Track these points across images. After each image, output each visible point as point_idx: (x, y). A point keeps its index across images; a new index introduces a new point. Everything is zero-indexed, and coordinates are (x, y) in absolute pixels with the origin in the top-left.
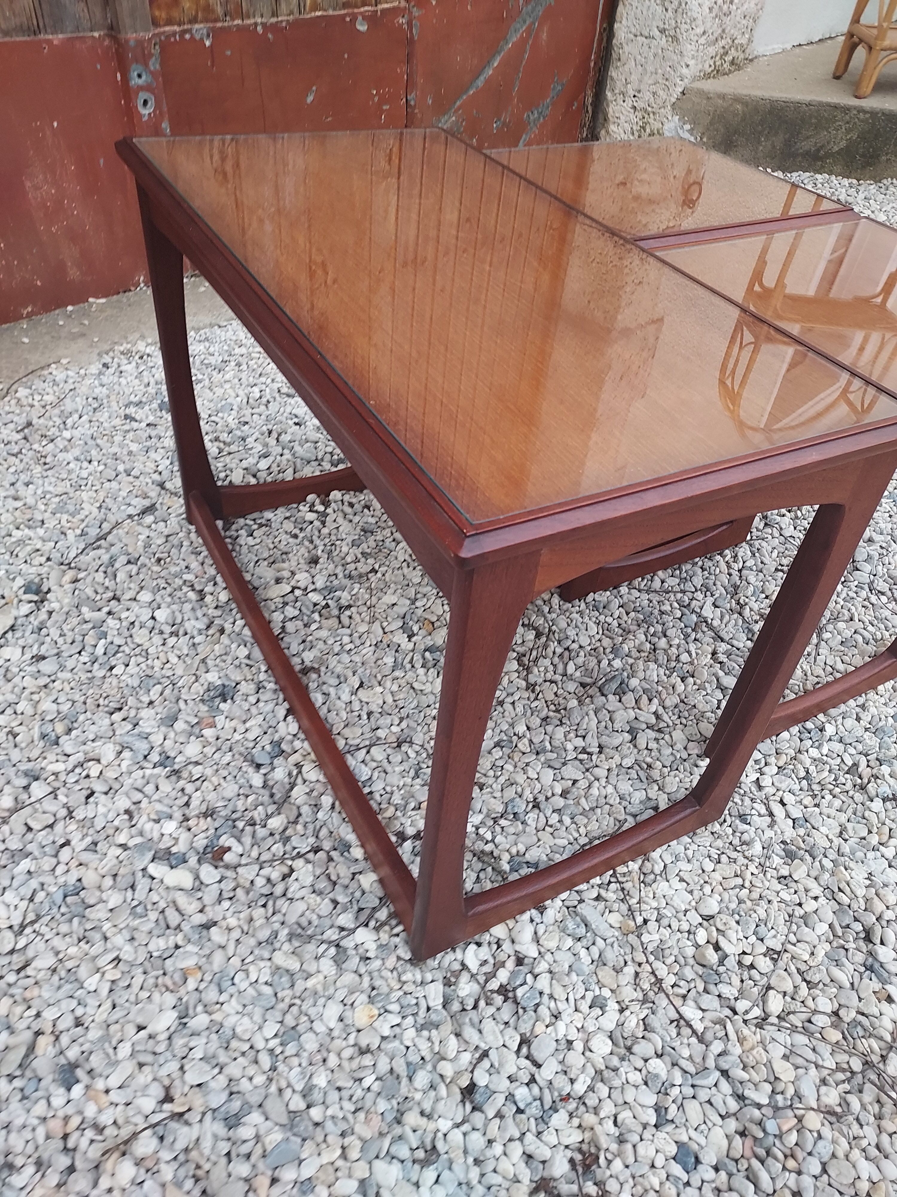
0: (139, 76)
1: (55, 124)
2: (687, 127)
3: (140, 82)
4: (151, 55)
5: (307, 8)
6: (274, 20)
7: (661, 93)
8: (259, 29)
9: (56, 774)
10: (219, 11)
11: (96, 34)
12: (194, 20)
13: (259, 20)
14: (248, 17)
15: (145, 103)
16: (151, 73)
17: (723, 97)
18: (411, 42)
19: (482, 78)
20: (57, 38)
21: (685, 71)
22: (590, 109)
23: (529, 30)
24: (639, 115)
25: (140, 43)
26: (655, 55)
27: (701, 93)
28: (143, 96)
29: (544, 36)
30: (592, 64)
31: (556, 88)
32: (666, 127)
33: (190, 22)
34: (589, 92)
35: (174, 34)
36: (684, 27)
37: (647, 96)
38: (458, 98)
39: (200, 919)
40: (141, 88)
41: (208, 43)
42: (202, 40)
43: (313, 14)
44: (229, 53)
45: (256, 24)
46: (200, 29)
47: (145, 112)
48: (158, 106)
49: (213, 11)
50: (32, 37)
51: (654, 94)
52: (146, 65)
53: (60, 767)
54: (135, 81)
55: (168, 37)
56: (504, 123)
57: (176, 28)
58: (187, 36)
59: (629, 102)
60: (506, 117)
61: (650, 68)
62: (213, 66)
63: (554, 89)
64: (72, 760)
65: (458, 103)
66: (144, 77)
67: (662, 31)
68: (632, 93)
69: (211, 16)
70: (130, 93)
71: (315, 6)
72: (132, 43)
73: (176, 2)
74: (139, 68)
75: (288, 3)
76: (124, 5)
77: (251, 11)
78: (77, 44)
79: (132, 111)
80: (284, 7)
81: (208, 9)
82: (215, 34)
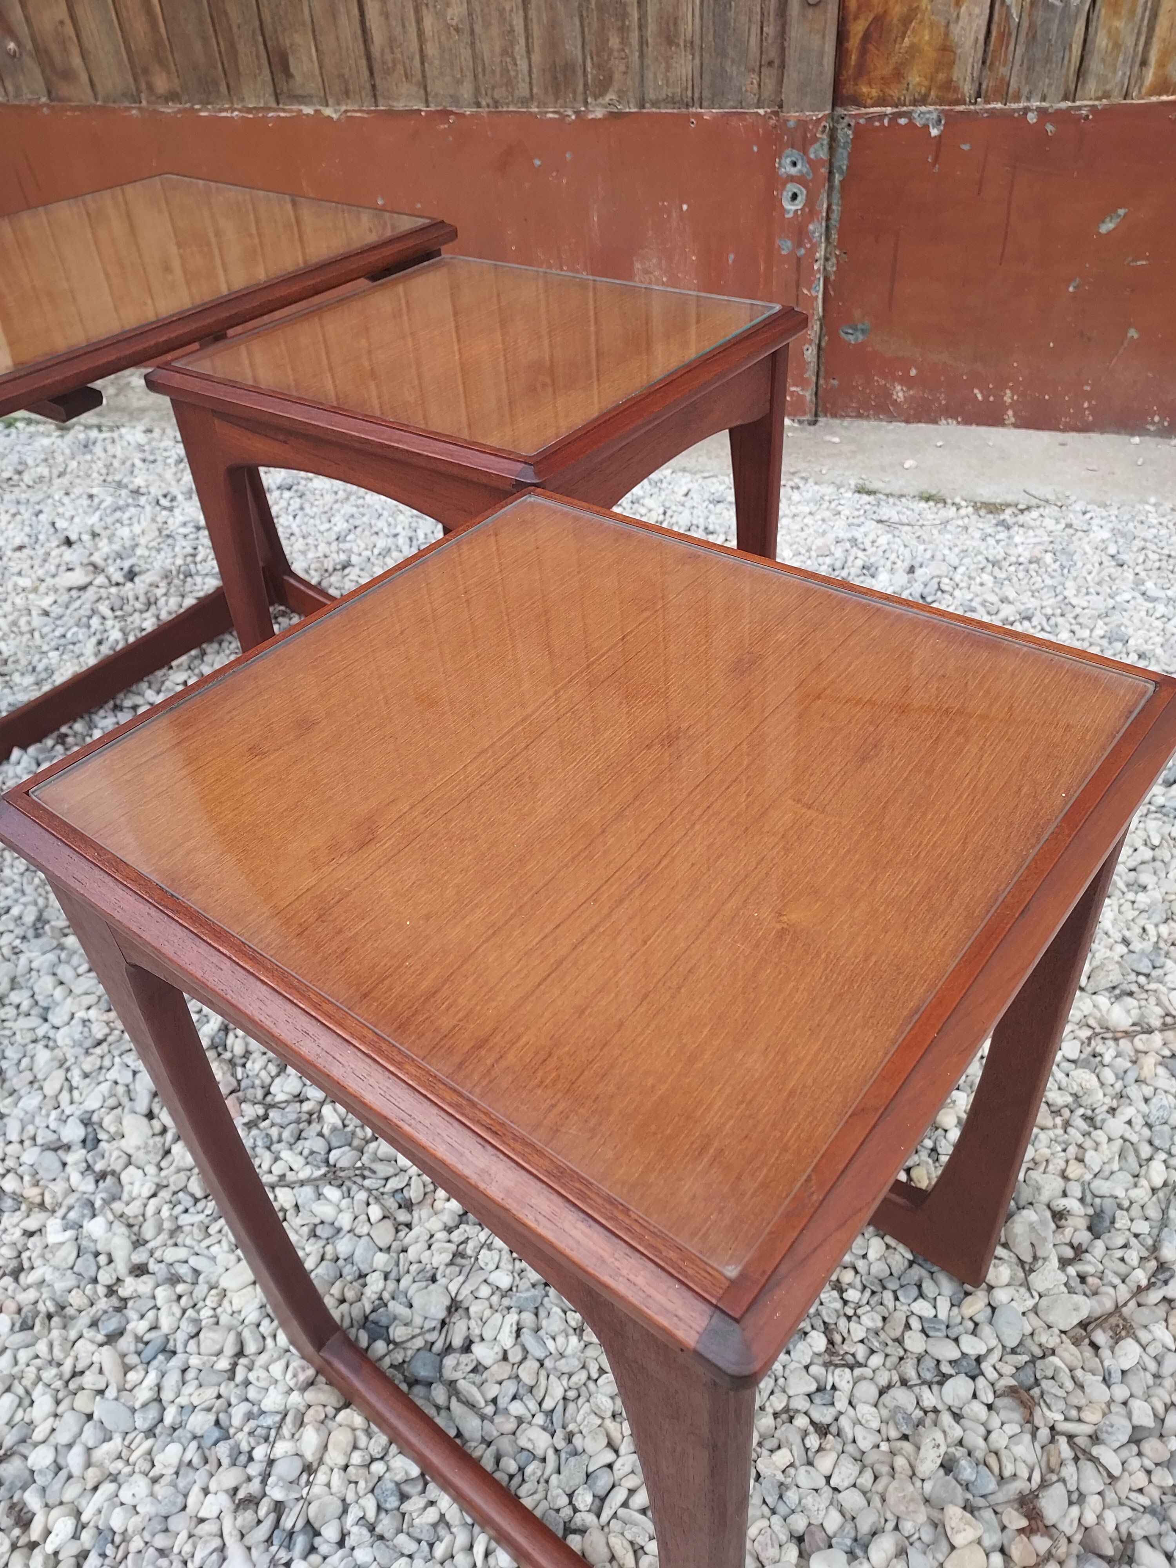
0: (794, 164)
1: (685, 207)
3: (793, 171)
4: (815, 139)
5: (1144, 90)
6: (1064, 105)
8: (1032, 118)
10: (968, 89)
11: (761, 111)
12: (923, 100)
13: (1035, 104)
14: (1017, 99)
15: (794, 197)
16: (810, 162)
20: (708, 113)
25: (803, 124)
28: (792, 188)
33: (915, 103)
35: (882, 116)
40: (792, 179)
41: (934, 132)
42: (926, 127)
43: (1154, 99)
44: (966, 147)
45: (1026, 110)
46: (927, 112)
47: (791, 207)
48: (811, 202)
49: (956, 90)
50: (684, 110)
52: (805, 152)
54: (786, 170)
55: (870, 119)
57: (889, 110)
58: (903, 121)
62: (935, 162)
66: (799, 166)
69: (951, 96)
70: (775, 181)
71: (1163, 86)
72: (792, 124)
73: (898, 75)
74: (795, 154)
75: (1102, 79)
76: (793, 76)
77: (1025, 90)
78: (734, 122)
79: (774, 204)
80: (1092, 86)
81: (949, 86)
82: (951, 121)
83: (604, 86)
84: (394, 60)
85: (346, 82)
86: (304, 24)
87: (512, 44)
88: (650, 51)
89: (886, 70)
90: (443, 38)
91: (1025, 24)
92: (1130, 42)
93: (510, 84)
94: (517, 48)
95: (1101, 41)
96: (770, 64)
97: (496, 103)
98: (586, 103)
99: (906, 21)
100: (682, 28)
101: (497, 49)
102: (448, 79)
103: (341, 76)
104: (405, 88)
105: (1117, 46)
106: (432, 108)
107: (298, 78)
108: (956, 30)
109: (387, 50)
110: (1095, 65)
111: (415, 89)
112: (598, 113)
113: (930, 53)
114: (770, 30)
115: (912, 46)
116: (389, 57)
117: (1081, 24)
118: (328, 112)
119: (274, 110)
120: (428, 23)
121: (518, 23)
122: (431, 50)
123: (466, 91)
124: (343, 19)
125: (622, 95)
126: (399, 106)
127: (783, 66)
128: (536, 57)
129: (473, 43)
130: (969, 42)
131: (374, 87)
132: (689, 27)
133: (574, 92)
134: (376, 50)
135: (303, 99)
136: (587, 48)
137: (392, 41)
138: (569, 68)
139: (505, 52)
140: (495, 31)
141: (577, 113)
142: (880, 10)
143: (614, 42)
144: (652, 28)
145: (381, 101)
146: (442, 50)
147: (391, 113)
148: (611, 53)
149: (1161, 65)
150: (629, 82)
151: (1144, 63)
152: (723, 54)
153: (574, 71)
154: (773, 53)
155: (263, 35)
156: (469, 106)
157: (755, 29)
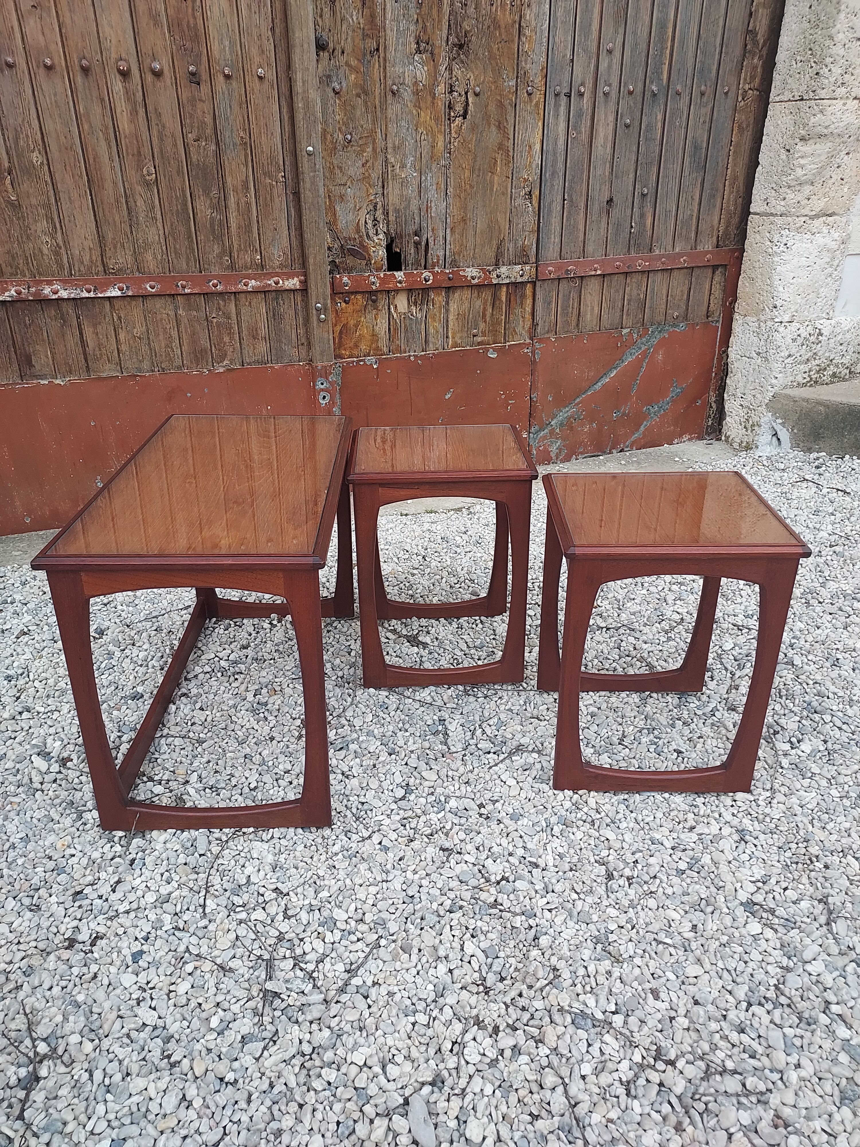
0: (322, 384)
1: (269, 407)
2: (779, 421)
3: (322, 387)
5: (449, 347)
6: (423, 353)
7: (758, 396)
8: (412, 358)
9: (39, 713)
10: (385, 350)
11: (301, 363)
12: (368, 355)
13: (412, 354)
14: (405, 352)
15: (324, 397)
16: (330, 382)
17: (807, 400)
18: (534, 363)
19: (600, 384)
20: (276, 366)
21: (774, 381)
22: (714, 406)
23: (645, 354)
24: (745, 410)
25: (324, 367)
26: (754, 369)
27: (788, 397)
28: (322, 394)
29: (660, 357)
30: (713, 375)
31: (674, 392)
32: (762, 420)
33: (365, 356)
34: (712, 393)
35: (353, 362)
36: (771, 351)
37: (750, 397)
38: (578, 397)
39: (37, 785)
40: (322, 390)
41: (375, 367)
42: (371, 365)
43: (454, 349)
44: (389, 371)
45: (410, 356)
46: (371, 360)
47: (323, 402)
48: (332, 399)
49: (381, 350)
50: (263, 366)
51: (754, 396)
52: (327, 378)
53: (42, 710)
54: (319, 386)
55: (348, 363)
56: (624, 414)
57: (355, 359)
58: (362, 363)
59: (739, 401)
60: (625, 409)
61: (751, 379)
62: (377, 378)
63: (673, 391)
64: (49, 708)
65: (578, 400)
66: (325, 385)
67: (758, 354)
68: (740, 395)
69: (379, 353)
70: (314, 392)
71: (455, 345)
72: (319, 368)
73: (356, 346)
74: (323, 380)
75: (434, 344)
76: (317, 349)
77: (407, 349)
78: (289, 368)
79: (316, 401)
80: (431, 345)
81: (377, 348)
82: (380, 362)
83: (223, 357)
84: (101, 354)
85: (70, 366)
86: (43, 340)
87: (171, 343)
88: (245, 342)
89: (352, 345)
90: (131, 342)
91: (403, 325)
92: (441, 330)
93: (171, 360)
94: (174, 344)
95: (432, 330)
96: (302, 344)
97: (163, 369)
98: (213, 366)
99: (356, 326)
100: (259, 332)
101: (163, 345)
102: (135, 360)
103: (66, 364)
104: (108, 366)
105: (437, 332)
106: (125, 374)
107: (38, 367)
108: (377, 329)
109: (97, 349)
110: (431, 339)
111: (113, 366)
112: (221, 370)
113: (368, 337)
114: (301, 331)
115: (360, 335)
116: (98, 353)
117: (423, 324)
118: (58, 382)
119: (20, 384)
120: (122, 336)
121: (175, 334)
122: (124, 348)
123: (146, 365)
124: (69, 336)
125: (232, 361)
126: (104, 375)
127: (309, 344)
128: (185, 348)
129: (149, 344)
130: (383, 332)
131: (87, 367)
132: (263, 331)
133: (207, 362)
134: (90, 350)
135: (41, 377)
136: (212, 342)
137: (100, 346)
138: (203, 351)
139: (167, 346)
140: (161, 337)
141: (209, 371)
142: (345, 322)
143: (226, 339)
144: (245, 333)
145: (92, 374)
146: (131, 347)
147: (100, 379)
148: (225, 343)
149: (453, 338)
150: (235, 355)
151: (447, 337)
152: (281, 342)
153: (206, 353)
154: (303, 340)
155: (14, 347)
156: (148, 372)
157: (294, 331)
